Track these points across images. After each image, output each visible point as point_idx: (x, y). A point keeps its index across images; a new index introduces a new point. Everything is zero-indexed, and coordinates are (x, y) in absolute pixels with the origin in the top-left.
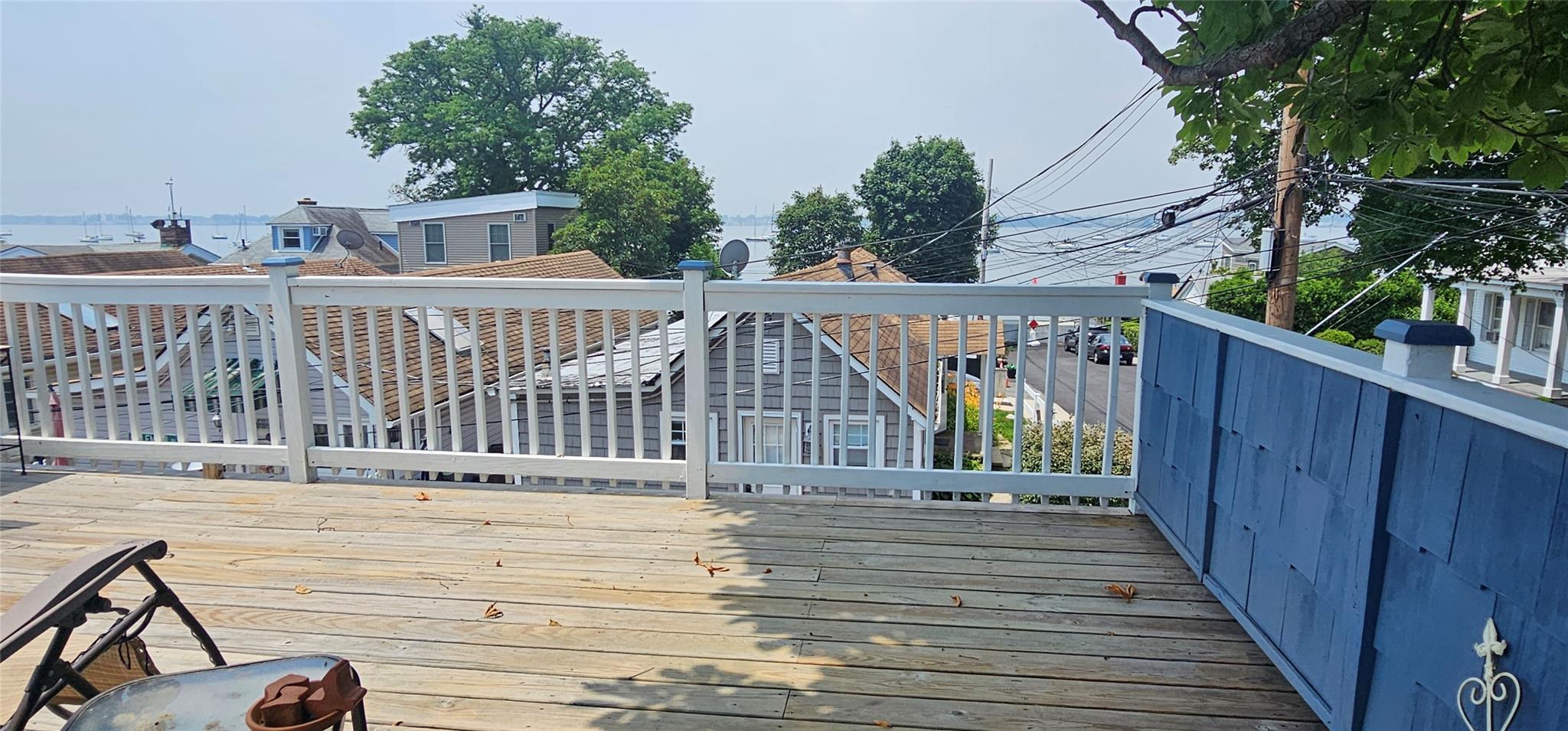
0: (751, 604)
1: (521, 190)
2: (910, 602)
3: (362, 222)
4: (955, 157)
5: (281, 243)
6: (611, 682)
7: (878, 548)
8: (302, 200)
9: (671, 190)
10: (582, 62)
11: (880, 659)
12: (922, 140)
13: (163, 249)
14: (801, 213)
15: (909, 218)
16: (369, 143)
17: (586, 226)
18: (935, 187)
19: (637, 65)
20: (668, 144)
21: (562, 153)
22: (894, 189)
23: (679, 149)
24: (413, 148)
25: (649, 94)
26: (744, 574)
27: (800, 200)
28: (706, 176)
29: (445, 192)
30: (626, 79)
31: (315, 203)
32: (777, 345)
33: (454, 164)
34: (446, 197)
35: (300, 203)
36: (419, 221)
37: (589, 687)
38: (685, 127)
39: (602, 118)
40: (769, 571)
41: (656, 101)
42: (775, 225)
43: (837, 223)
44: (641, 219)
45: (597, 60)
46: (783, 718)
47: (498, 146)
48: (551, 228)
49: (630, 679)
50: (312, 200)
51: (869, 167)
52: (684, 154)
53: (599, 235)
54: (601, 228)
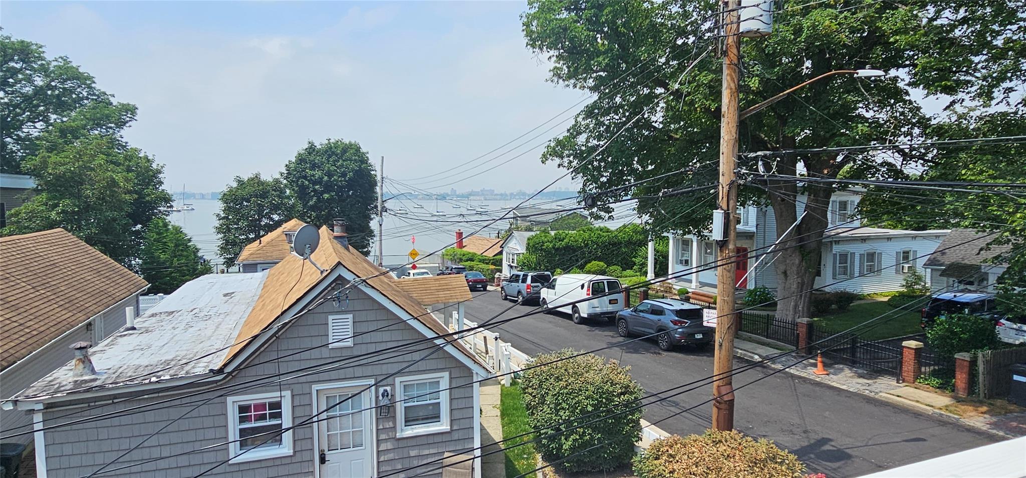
4: (355, 154)
10: (24, 62)
12: (331, 141)
14: (243, 192)
15: (326, 196)
17: (45, 204)
18: (344, 175)
19: (81, 70)
20: (114, 136)
22: (313, 176)
23: (126, 140)
25: (94, 94)
27: (240, 182)
28: (156, 163)
30: (70, 80)
32: (351, 320)
38: (130, 123)
39: (43, 112)
41: (102, 101)
42: (221, 202)
43: (274, 200)
44: (103, 198)
45: (39, 63)
51: (291, 159)
52: (128, 144)
53: (61, 213)
54: (63, 206)
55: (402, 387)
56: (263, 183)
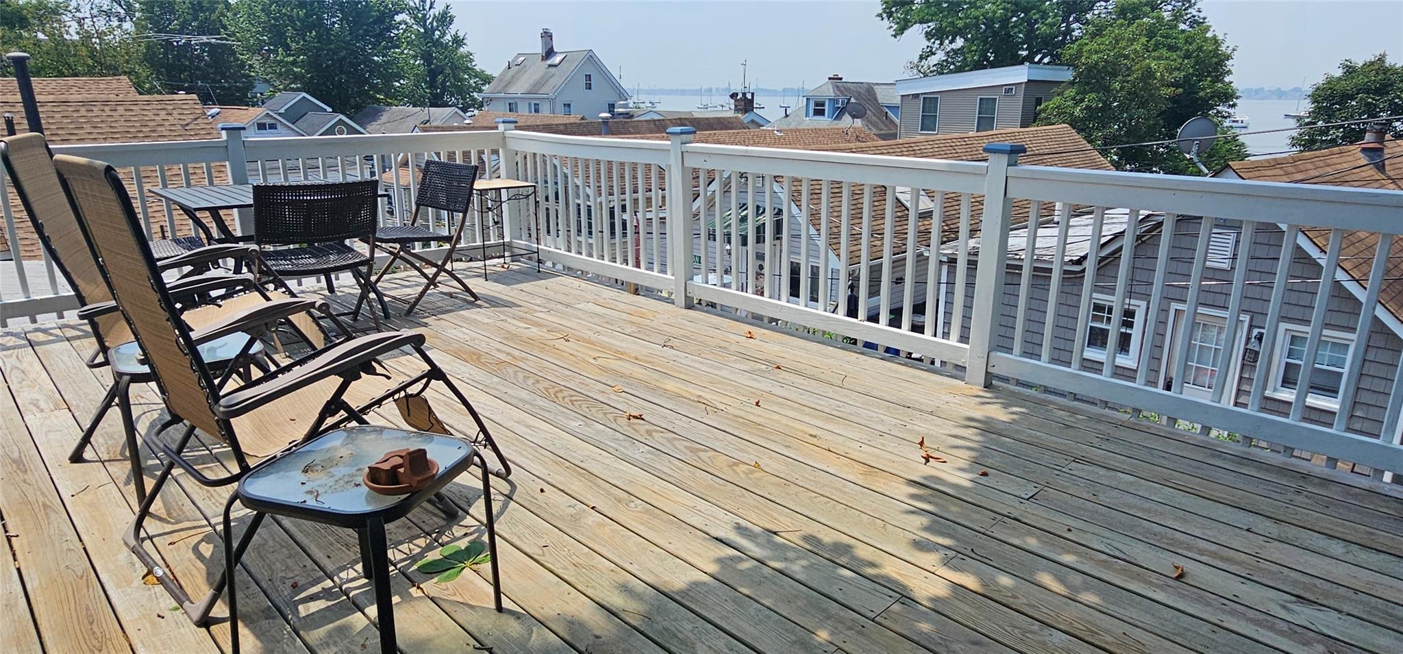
0: (939, 501)
1: (1022, 63)
2: (1117, 553)
3: (875, 94)
5: (811, 112)
6: (757, 529)
7: (1131, 483)
8: (832, 76)
9: (1180, 61)
11: (1025, 601)
13: (735, 115)
14: (1348, 86)
16: (893, 25)
17: (1073, 99)
20: (1190, 10)
21: (1068, 26)
23: (1202, 15)
24: (929, 27)
26: (961, 469)
27: (1350, 70)
28: (1226, 44)
29: (952, 67)
31: (841, 79)
32: (1233, 237)
33: (963, 40)
34: (951, 72)
35: (830, 79)
36: (918, 94)
37: (739, 528)
40: (984, 474)
42: (1309, 100)
44: (1135, 92)
46: (873, 621)
47: (1005, 21)
48: (1039, 102)
49: (775, 533)
50: (840, 76)
52: (1206, 21)
53: (1085, 109)
54: (1089, 101)
55: (1288, 338)
56: (1386, 71)
